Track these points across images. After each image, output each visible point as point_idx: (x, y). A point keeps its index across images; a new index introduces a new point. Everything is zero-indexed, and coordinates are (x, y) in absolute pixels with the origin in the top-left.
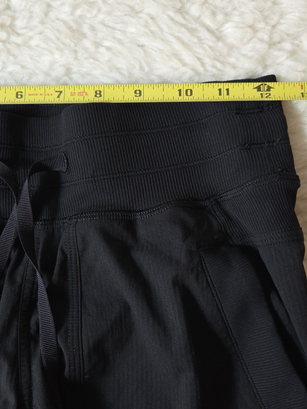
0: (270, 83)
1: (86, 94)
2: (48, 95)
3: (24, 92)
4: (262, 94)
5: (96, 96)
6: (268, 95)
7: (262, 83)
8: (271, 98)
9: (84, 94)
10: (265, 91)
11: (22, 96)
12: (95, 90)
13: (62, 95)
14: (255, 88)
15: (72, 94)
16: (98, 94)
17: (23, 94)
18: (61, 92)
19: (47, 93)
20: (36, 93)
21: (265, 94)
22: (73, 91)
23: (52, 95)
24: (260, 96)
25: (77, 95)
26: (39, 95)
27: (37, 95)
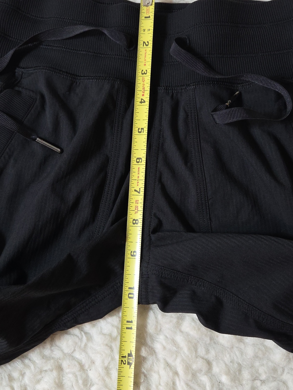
0: (134, 366)
1: (136, 213)
2: (138, 183)
3: (141, 164)
4: (125, 357)
5: (134, 220)
6: (125, 362)
7: (134, 358)
8: (121, 364)
9: (137, 211)
10: (128, 360)
11: (138, 162)
12: (139, 219)
13: (137, 193)
14: (131, 352)
15: (137, 201)
16: (136, 221)
17: (140, 163)
18: (139, 193)
19: (139, 181)
20: (140, 173)
21: (125, 360)
22: (139, 202)
23: (138, 185)
24: (124, 355)
25: (136, 205)
26: (138, 175)
27: (139, 174)
